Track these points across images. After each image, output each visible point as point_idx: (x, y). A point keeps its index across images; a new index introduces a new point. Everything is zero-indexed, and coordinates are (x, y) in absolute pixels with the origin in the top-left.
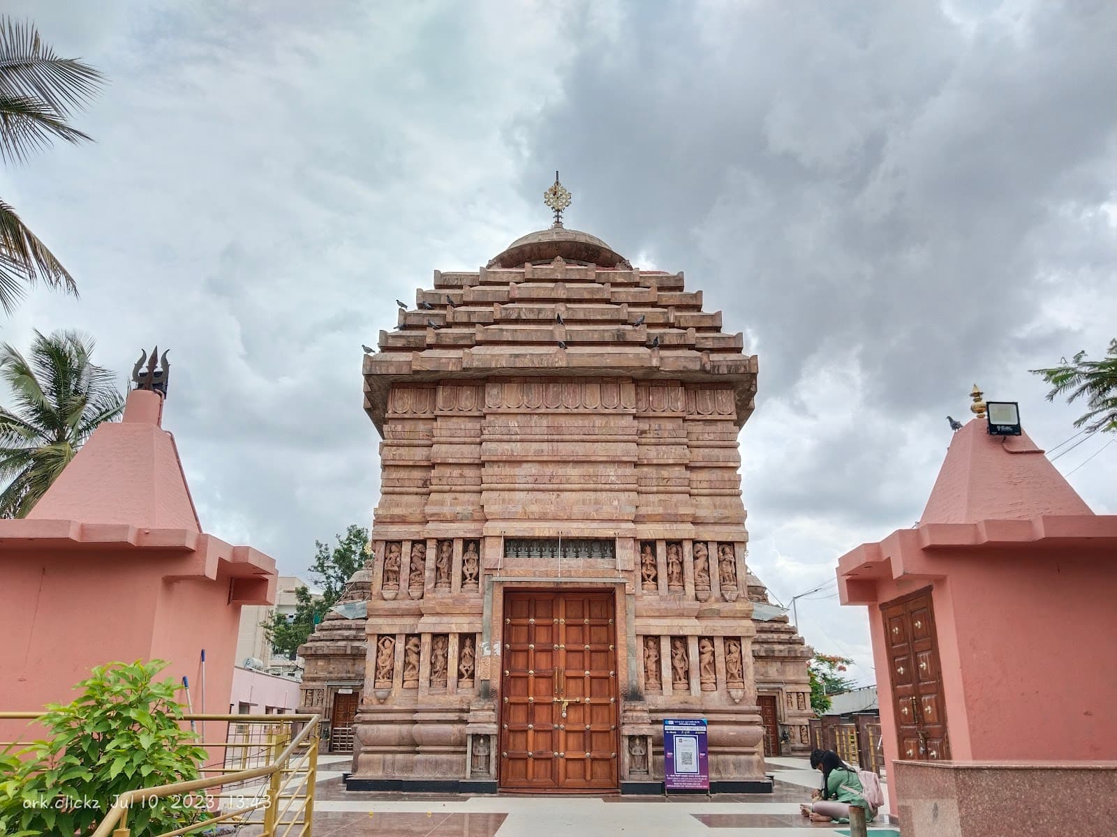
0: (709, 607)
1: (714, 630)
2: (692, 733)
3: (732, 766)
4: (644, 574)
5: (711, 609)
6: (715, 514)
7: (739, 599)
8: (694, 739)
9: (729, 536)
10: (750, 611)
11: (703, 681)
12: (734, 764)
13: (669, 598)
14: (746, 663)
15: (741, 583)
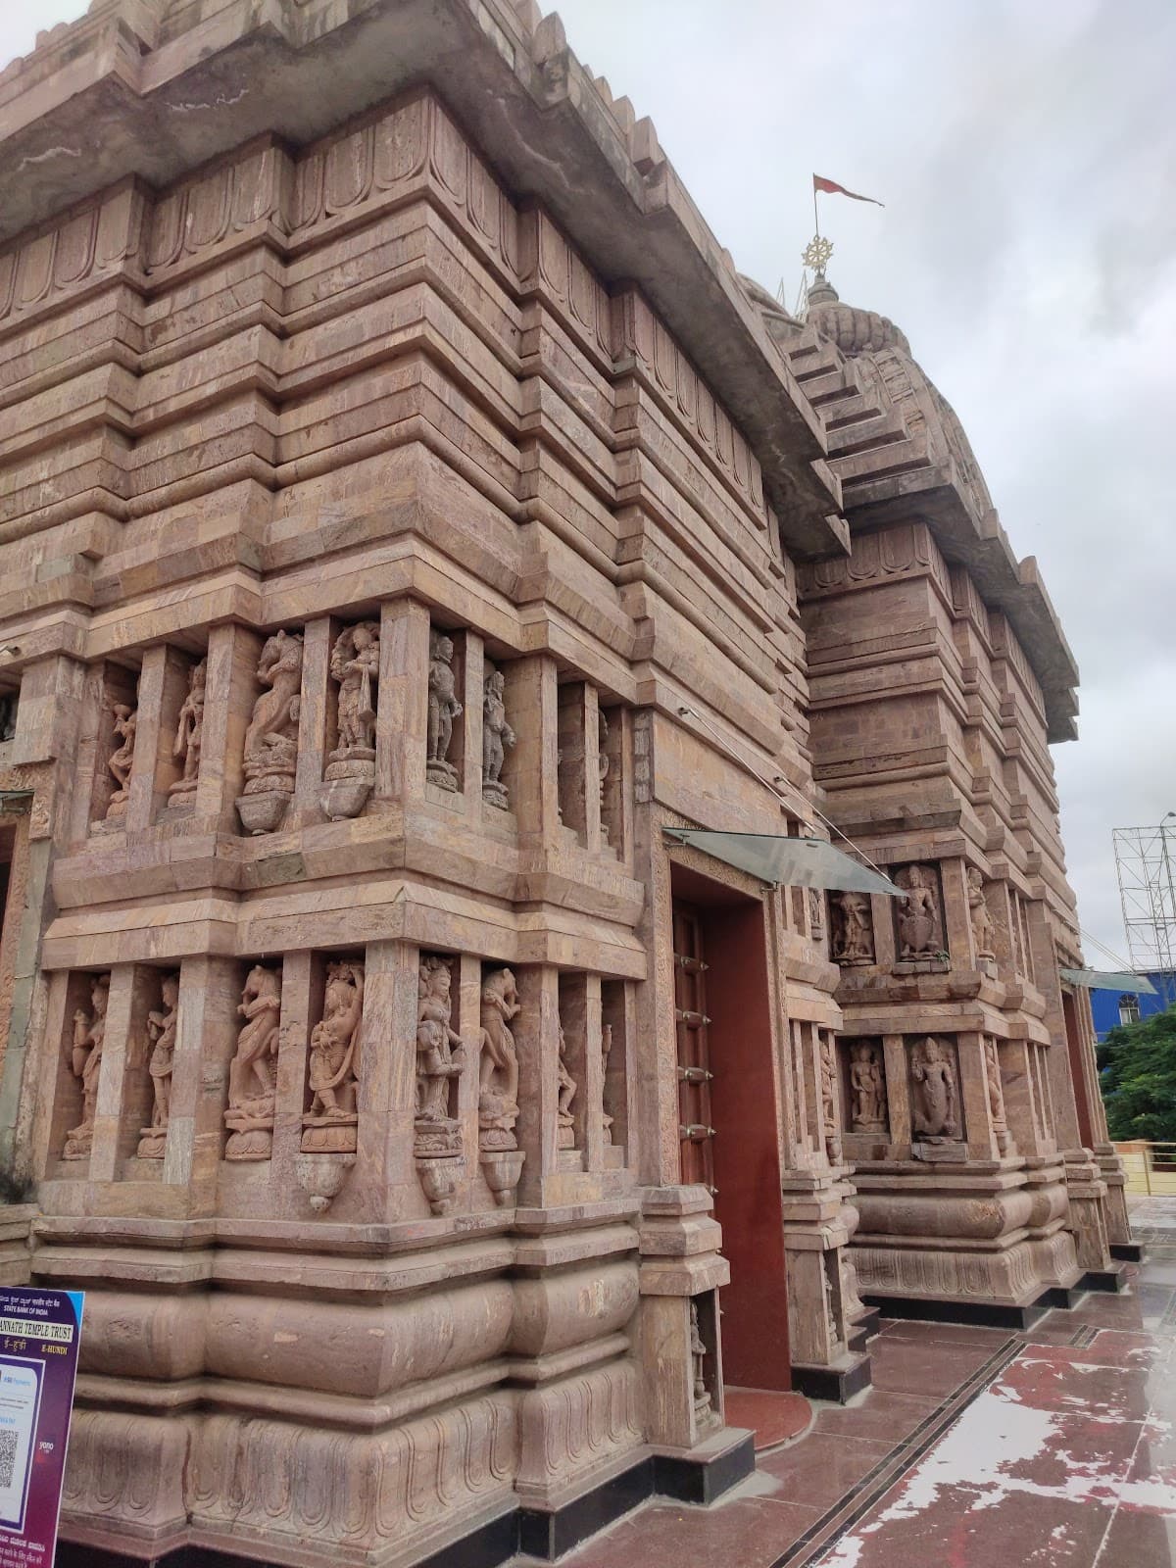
0: (271, 851)
1: (276, 931)
2: (33, 1347)
3: (279, 1478)
4: (113, 769)
5: (278, 857)
6: (323, 522)
7: (373, 805)
8: (30, 1373)
9: (356, 584)
10: (393, 842)
11: (230, 1125)
12: (289, 1471)
13: (149, 837)
14: (371, 1046)
15: (386, 746)
